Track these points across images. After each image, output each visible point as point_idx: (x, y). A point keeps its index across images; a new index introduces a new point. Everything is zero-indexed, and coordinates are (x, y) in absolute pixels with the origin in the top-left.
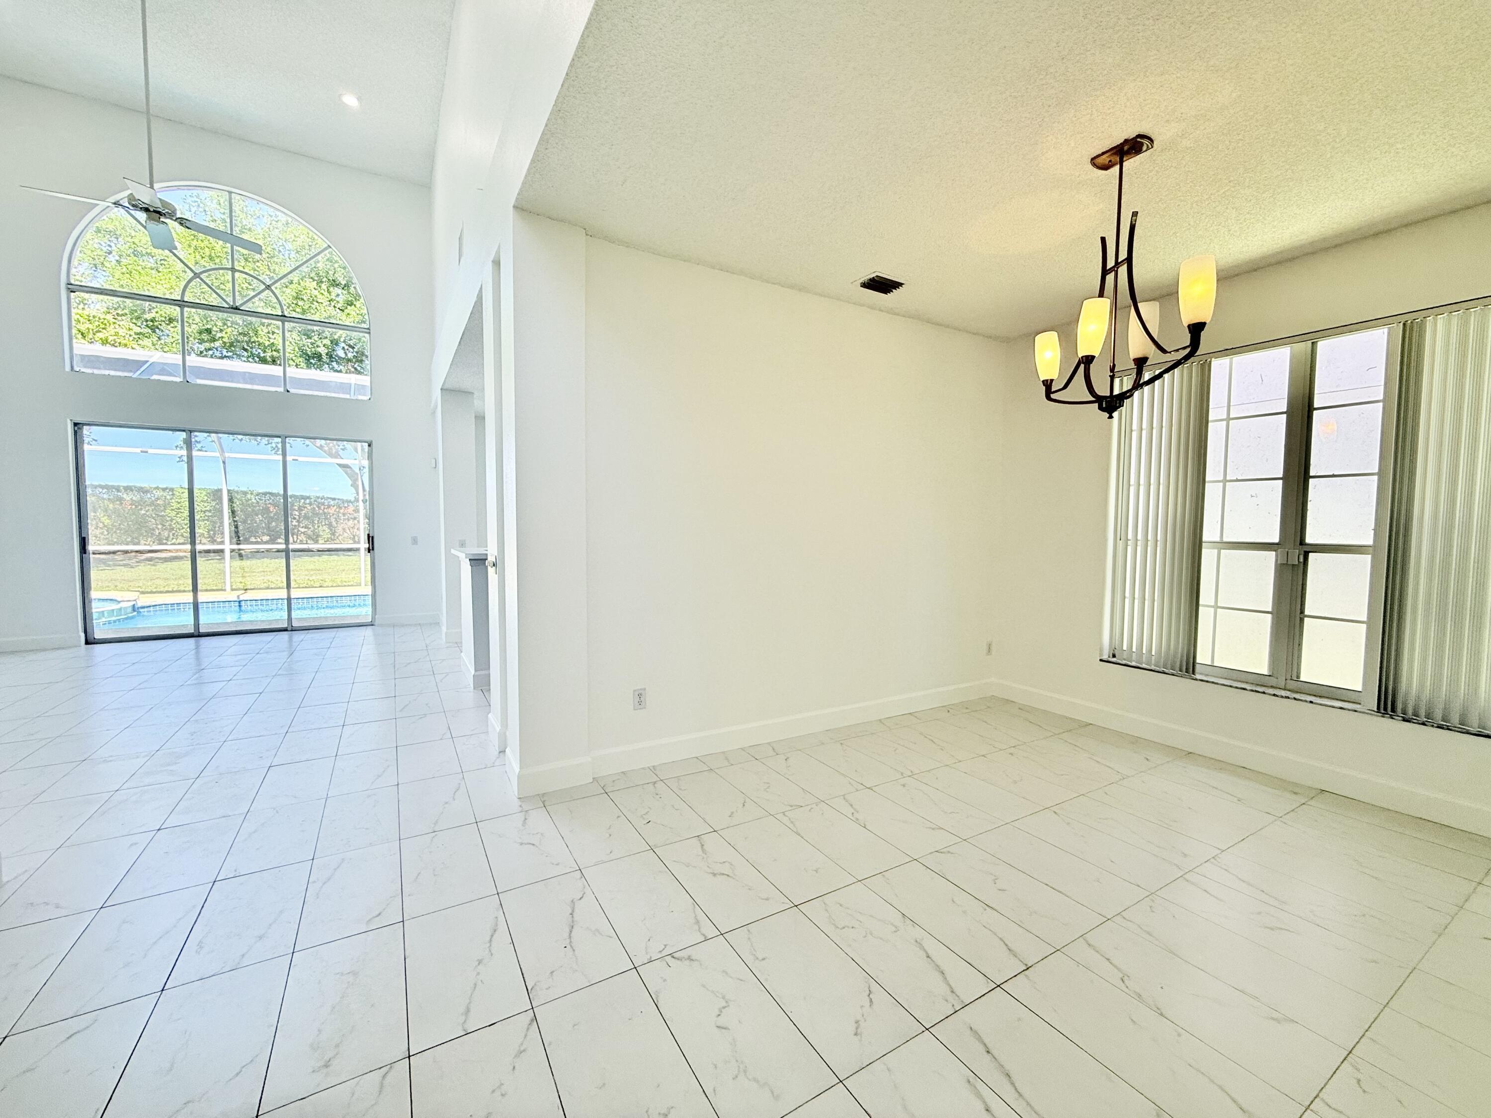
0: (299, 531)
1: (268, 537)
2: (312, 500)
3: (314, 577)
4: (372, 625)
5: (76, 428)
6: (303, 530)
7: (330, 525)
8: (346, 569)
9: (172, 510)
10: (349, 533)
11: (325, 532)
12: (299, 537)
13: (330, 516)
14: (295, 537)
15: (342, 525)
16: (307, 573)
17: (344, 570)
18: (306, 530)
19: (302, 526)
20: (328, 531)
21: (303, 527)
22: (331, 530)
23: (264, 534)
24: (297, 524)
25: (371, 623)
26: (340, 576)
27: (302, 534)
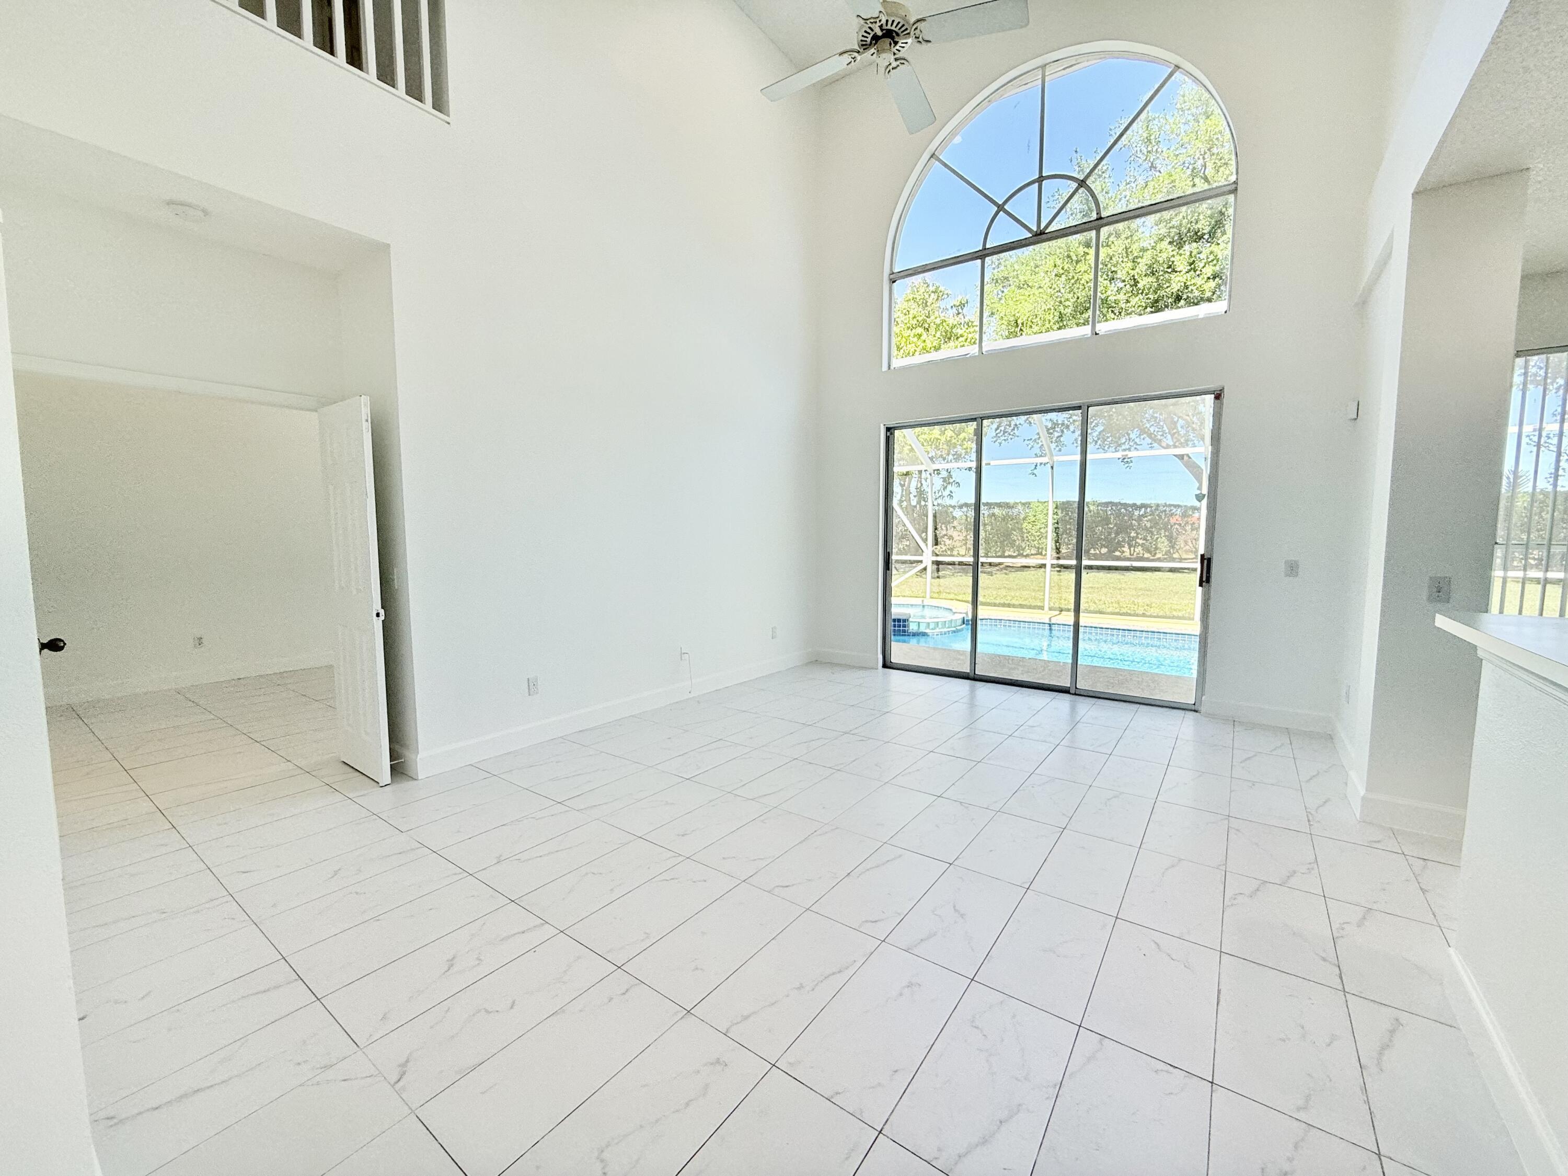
0: (1136, 543)
1: (1106, 549)
2: (1153, 508)
3: (1140, 600)
4: (1196, 711)
5: (888, 434)
6: (1141, 542)
7: (1170, 538)
8: (1181, 592)
9: (1029, 523)
10: (1191, 545)
11: (1163, 544)
12: (1136, 550)
13: (1172, 526)
14: (1132, 549)
15: (1184, 536)
16: (1134, 592)
17: (1177, 593)
18: (1144, 542)
19: (1140, 537)
20: (1166, 543)
21: (1141, 539)
22: (1171, 542)
23: (1102, 546)
24: (1135, 535)
25: (1193, 708)
26: (1171, 601)
27: (1140, 547)
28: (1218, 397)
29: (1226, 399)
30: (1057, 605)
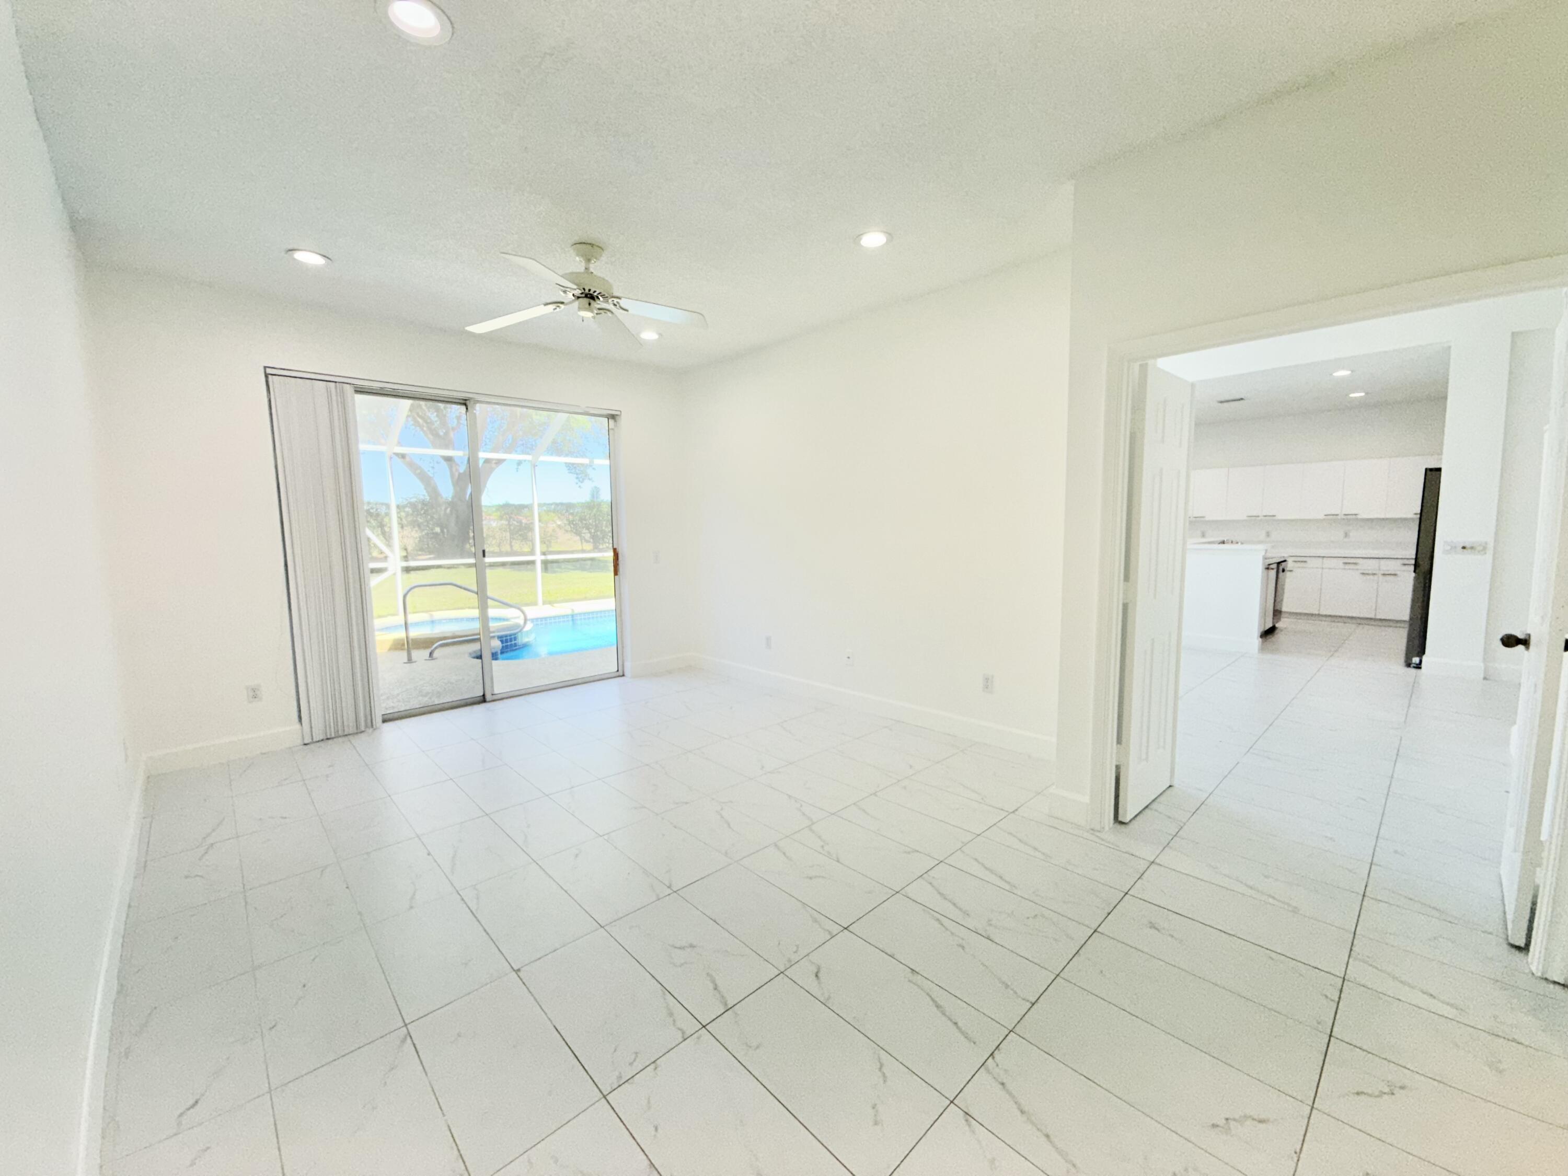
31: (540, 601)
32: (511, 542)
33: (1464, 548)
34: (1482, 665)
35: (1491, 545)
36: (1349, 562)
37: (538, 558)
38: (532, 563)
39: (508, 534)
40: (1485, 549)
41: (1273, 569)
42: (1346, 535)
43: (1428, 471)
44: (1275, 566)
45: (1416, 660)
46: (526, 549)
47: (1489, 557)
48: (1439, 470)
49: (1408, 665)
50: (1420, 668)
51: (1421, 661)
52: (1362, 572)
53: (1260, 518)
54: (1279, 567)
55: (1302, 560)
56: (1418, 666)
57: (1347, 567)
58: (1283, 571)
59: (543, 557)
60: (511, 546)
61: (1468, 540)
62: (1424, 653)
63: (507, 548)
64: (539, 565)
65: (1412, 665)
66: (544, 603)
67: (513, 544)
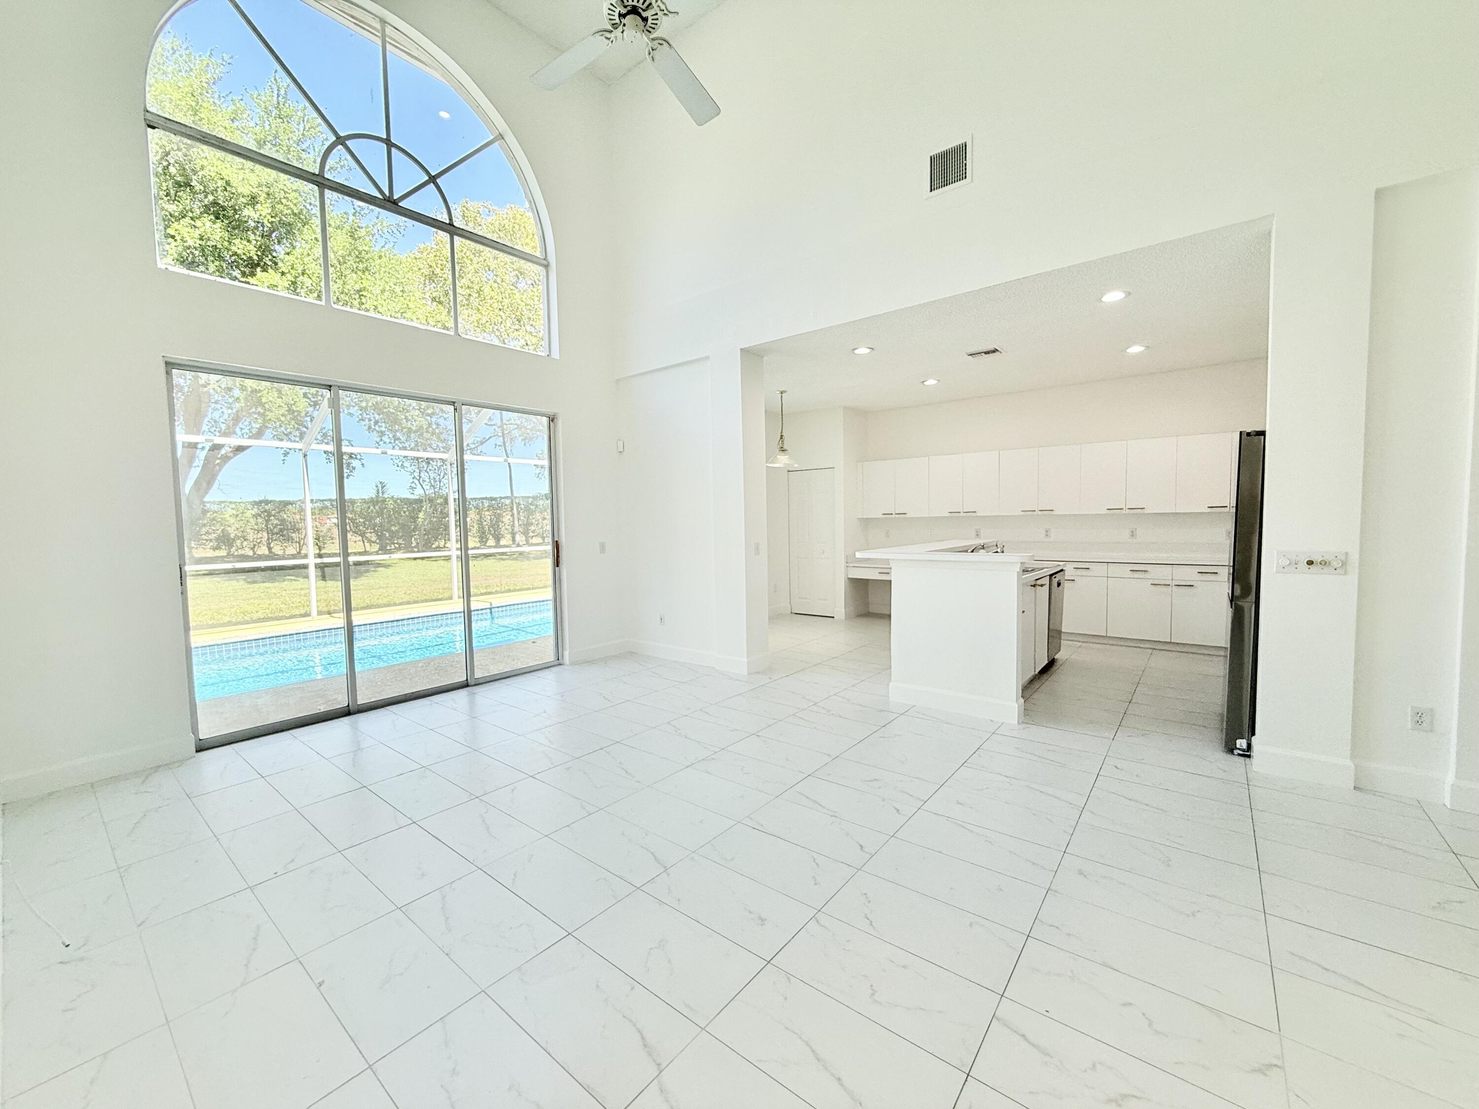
28: (552, 419)
29: (560, 423)
30: (326, 609)
31: (314, 612)
32: (269, 544)
33: (1310, 563)
34: (1349, 763)
35: (1355, 558)
36: (1139, 568)
37: (312, 561)
38: (305, 567)
39: (265, 534)
40: (1344, 564)
41: (1042, 586)
42: (1133, 535)
43: (1245, 437)
44: (1046, 581)
45: (1242, 743)
46: (291, 550)
47: (1353, 578)
48: (1262, 433)
49: (1230, 749)
50: (1249, 756)
51: (1249, 746)
52: (1151, 582)
53: (1035, 513)
54: (1055, 579)
55: (1084, 567)
56: (1247, 753)
57: (1136, 575)
58: (1059, 584)
59: (319, 561)
60: (270, 549)
61: (1318, 549)
62: (1253, 734)
63: (263, 550)
64: (312, 571)
65: (1236, 752)
66: (320, 613)
67: (272, 545)
